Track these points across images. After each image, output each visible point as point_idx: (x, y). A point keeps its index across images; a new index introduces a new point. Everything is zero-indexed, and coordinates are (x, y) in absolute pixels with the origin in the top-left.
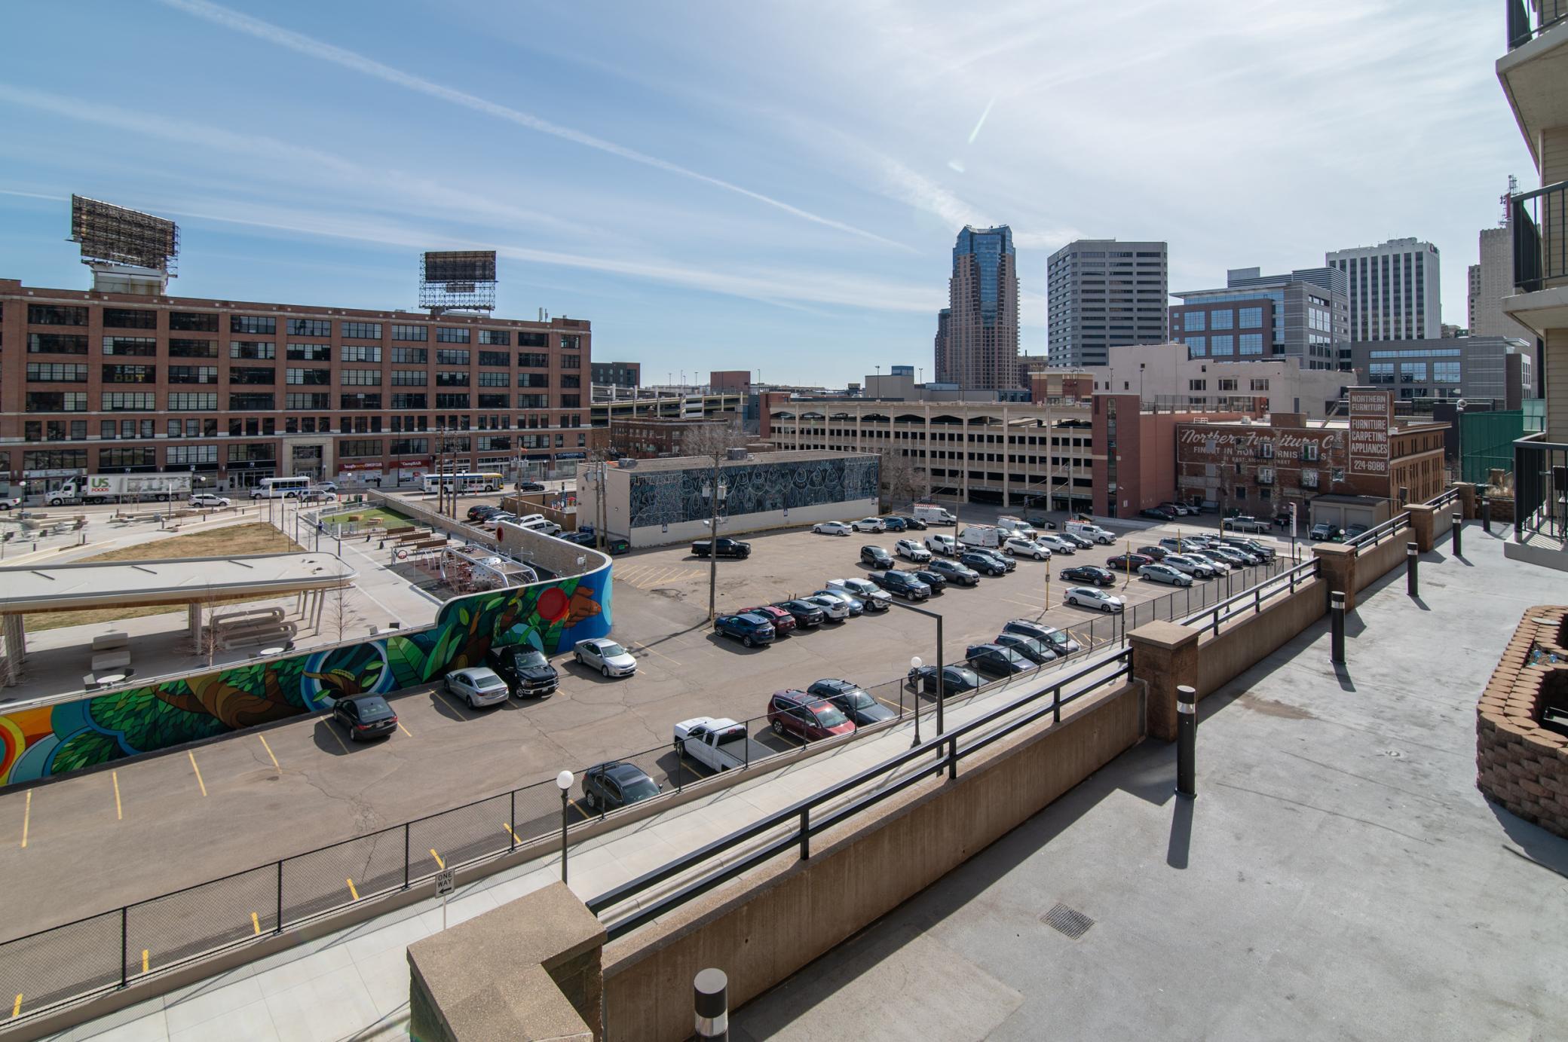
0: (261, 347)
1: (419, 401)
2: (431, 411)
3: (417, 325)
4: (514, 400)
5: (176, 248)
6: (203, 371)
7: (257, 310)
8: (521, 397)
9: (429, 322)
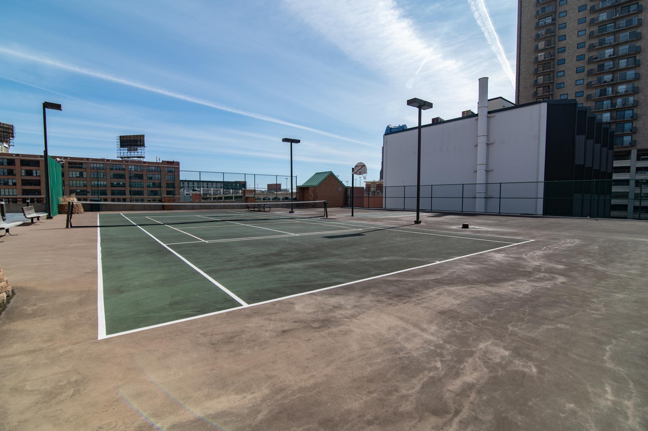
0: (34, 172)
1: (104, 193)
2: (109, 196)
3: (101, 163)
4: (146, 192)
5: (14, 135)
6: (10, 181)
7: (31, 157)
8: (149, 192)
9: (106, 162)
